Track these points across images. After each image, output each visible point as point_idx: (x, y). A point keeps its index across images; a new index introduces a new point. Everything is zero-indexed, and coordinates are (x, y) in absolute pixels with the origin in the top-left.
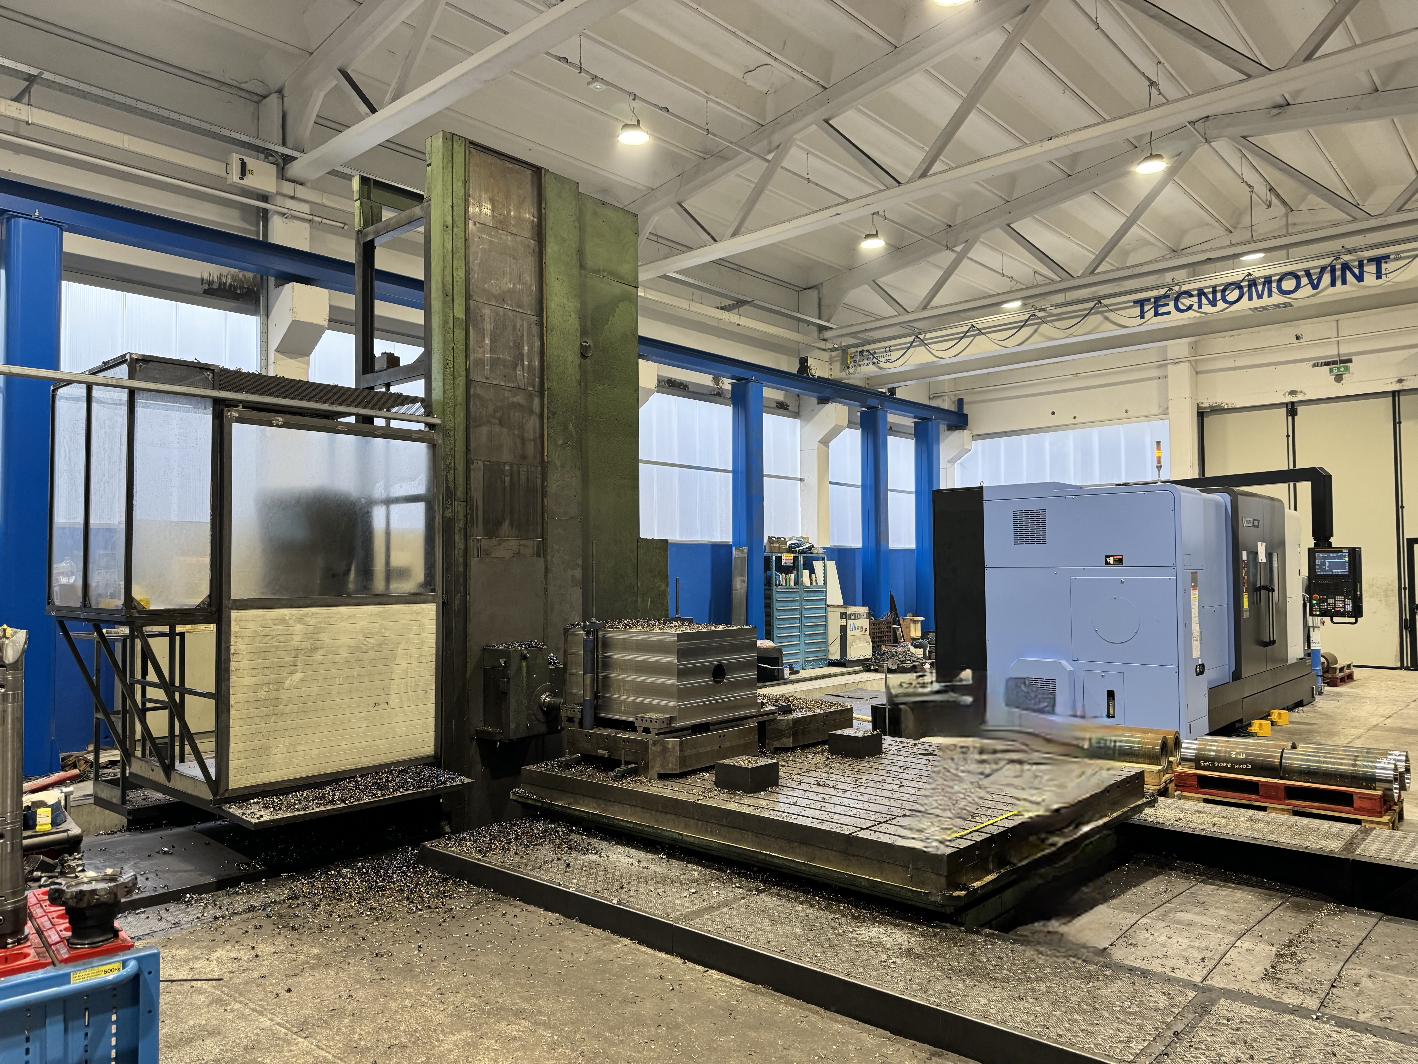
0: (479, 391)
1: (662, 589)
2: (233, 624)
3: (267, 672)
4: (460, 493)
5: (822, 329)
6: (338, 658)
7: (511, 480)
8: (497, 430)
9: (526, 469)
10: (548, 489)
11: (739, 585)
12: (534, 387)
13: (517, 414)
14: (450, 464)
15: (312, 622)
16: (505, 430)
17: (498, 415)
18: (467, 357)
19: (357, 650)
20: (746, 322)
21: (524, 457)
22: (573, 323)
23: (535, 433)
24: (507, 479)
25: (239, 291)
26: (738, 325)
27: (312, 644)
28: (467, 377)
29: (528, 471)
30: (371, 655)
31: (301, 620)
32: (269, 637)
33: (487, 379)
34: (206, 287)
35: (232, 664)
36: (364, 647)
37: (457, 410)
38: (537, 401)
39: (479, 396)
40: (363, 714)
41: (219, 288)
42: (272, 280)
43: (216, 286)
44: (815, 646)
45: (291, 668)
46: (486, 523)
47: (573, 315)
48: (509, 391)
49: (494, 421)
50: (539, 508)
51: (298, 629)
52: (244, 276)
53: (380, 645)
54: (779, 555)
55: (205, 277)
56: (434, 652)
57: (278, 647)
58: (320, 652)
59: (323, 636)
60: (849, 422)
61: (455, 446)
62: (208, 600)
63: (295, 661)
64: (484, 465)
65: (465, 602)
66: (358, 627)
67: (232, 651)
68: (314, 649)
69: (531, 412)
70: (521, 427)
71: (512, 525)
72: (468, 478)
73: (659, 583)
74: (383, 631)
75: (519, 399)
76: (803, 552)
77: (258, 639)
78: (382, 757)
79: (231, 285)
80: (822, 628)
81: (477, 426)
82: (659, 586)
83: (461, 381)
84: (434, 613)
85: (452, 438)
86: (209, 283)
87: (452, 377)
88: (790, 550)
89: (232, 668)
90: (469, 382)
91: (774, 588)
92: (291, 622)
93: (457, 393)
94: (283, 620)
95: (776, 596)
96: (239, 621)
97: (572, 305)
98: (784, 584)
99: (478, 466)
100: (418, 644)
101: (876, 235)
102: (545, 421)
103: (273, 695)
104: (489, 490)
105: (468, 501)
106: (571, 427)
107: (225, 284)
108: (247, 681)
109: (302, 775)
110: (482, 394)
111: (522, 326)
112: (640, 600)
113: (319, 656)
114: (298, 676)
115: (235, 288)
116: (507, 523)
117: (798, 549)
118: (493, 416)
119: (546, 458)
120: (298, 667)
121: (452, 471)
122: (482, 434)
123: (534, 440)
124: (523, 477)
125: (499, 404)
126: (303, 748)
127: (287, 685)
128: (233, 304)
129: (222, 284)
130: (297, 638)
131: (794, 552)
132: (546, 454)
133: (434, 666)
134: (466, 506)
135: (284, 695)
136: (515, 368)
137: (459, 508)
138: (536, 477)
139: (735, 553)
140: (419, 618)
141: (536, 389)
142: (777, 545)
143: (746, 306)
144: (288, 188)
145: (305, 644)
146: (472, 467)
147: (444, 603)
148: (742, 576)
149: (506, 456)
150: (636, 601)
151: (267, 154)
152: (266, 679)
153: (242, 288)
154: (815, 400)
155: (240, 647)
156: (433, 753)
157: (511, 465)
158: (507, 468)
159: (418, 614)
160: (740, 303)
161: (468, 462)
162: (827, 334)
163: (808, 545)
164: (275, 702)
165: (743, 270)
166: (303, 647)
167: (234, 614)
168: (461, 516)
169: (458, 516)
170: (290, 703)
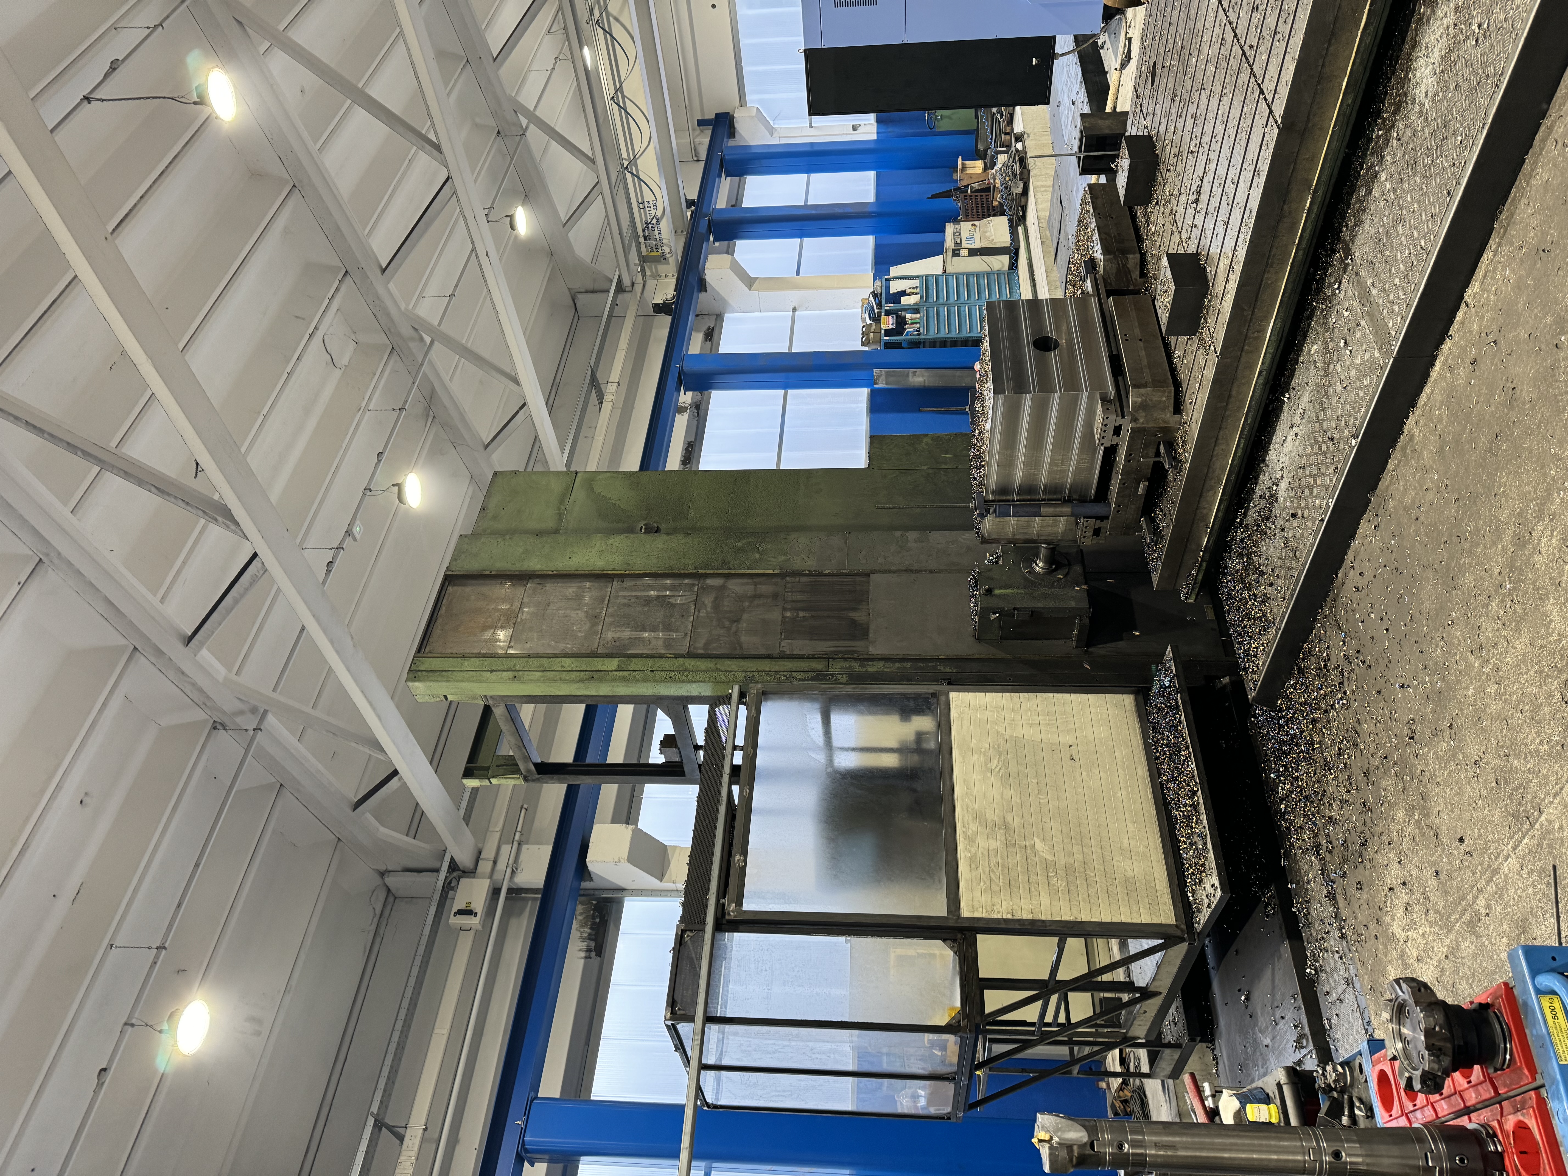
0: (700, 644)
1: (930, 442)
2: (977, 915)
3: (1033, 878)
4: (819, 666)
5: (620, 289)
6: (1016, 799)
7: (803, 610)
8: (745, 625)
9: (790, 594)
10: (813, 569)
11: (918, 378)
12: (694, 585)
13: (726, 603)
14: (785, 676)
15: (973, 827)
16: (745, 616)
17: (727, 623)
18: (661, 656)
19: (1006, 778)
20: (615, 376)
21: (775, 596)
22: (618, 541)
23: (747, 584)
24: (801, 614)
25: (598, 920)
26: (619, 384)
27: (1000, 828)
28: (684, 657)
29: (791, 591)
30: (1012, 765)
31: (971, 840)
32: (992, 876)
33: (686, 635)
34: (593, 954)
35: (1024, 917)
36: (1002, 771)
37: (722, 668)
38: (710, 582)
39: (706, 645)
40: (1084, 774)
41: (595, 940)
42: (585, 885)
43: (593, 944)
44: (993, 286)
45: (1029, 851)
46: (853, 638)
47: (611, 541)
48: (699, 611)
49: (734, 629)
50: (835, 579)
51: (982, 843)
52: (581, 914)
53: (999, 753)
54: (883, 332)
55: (583, 954)
56: (1008, 694)
57: (1003, 865)
58: (1009, 818)
59: (990, 815)
60: (727, 253)
61: (764, 671)
62: (949, 942)
63: (1021, 847)
64: (785, 639)
65: (948, 660)
66: (978, 777)
67: (1009, 917)
68: (1006, 826)
69: (723, 587)
70: (740, 598)
71: (855, 609)
72: (801, 657)
73: (923, 445)
74: (983, 750)
75: (708, 600)
76: (879, 305)
77: (995, 888)
78: (1136, 752)
79: (591, 928)
80: (971, 279)
81: (741, 647)
82: (927, 444)
83: (690, 663)
84: (961, 694)
85: (755, 674)
86: (589, 950)
87: (685, 673)
88: (877, 319)
89: (1030, 917)
90: (690, 655)
91: (922, 337)
92: (973, 850)
93: (703, 668)
94: (972, 860)
95: (932, 334)
96: (973, 909)
97: (598, 542)
98: (918, 326)
99: (786, 646)
100: (998, 712)
101: (511, 217)
102: (733, 572)
103: (1061, 873)
104: (814, 634)
105: (828, 657)
106: (739, 544)
107: (590, 934)
108: (1045, 901)
109: (1159, 842)
110: (703, 641)
111: (625, 597)
112: (944, 466)
113: (1015, 821)
114: (1038, 844)
115: (594, 923)
116: (854, 615)
117: (876, 311)
118: (729, 629)
119: (776, 572)
120: (1027, 843)
121: (794, 674)
122: (749, 642)
123: (756, 584)
124: (799, 597)
125: (714, 623)
126: (1126, 841)
127: (1050, 858)
128: (612, 926)
129: (590, 938)
130: (993, 844)
131: (879, 314)
132: (771, 572)
133: (1026, 694)
134: (834, 659)
135: (1062, 860)
136: (674, 606)
137: (836, 667)
138: (799, 582)
139: (880, 385)
140: (967, 710)
141: (697, 582)
142: (871, 335)
143: (598, 375)
144: (485, 867)
145: (1000, 834)
146: (788, 652)
147: (949, 684)
148: (908, 375)
149: (775, 615)
150: (946, 470)
151: (449, 888)
152: (1042, 879)
153: (593, 917)
154: (702, 295)
155: (1004, 907)
156: (1132, 697)
157: (785, 609)
158: (788, 614)
159: (962, 712)
160: (594, 383)
161: (783, 656)
162: (627, 282)
163: (871, 298)
164: (1069, 870)
165: (558, 380)
166: (1003, 838)
167: (965, 913)
168: (846, 664)
169: (846, 668)
170: (1071, 854)
